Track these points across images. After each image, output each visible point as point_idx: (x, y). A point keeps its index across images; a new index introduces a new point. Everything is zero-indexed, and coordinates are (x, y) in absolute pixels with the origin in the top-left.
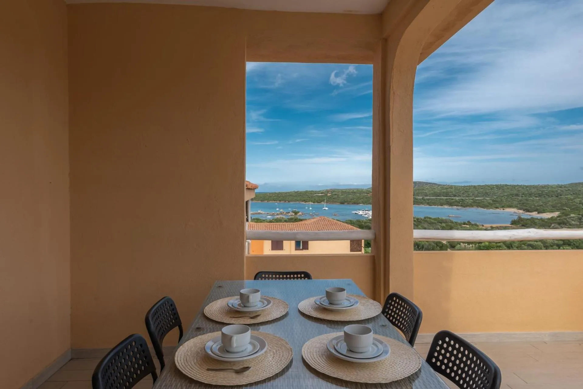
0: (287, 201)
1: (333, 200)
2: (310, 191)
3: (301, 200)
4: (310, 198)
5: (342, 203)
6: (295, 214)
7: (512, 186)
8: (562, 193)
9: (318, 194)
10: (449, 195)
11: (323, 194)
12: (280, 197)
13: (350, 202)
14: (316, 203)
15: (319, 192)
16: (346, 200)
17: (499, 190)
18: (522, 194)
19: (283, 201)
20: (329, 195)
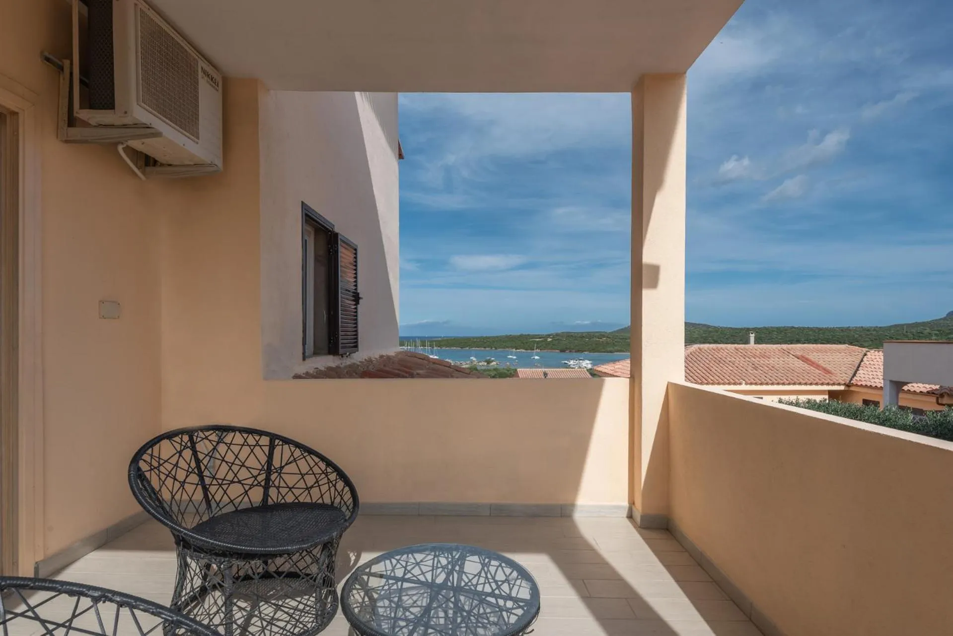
1: (552, 346)
2: (525, 335)
3: (511, 346)
4: (523, 343)
5: (563, 351)
6: (487, 364)
7: (800, 329)
8: (860, 338)
10: (708, 341)
11: (541, 339)
12: (485, 343)
13: (573, 349)
16: (568, 347)
17: (780, 334)
18: (805, 340)
19: (488, 347)
20: (549, 340)
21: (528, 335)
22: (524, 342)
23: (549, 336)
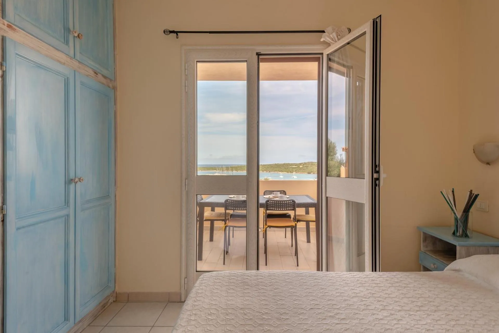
0: (268, 171)
1: (303, 170)
2: (287, 164)
3: (279, 170)
9: (293, 166)
11: (296, 166)
14: (289, 173)
15: (294, 165)
16: (312, 171)
20: (301, 166)
21: (289, 164)
22: (286, 168)
23: (301, 164)
